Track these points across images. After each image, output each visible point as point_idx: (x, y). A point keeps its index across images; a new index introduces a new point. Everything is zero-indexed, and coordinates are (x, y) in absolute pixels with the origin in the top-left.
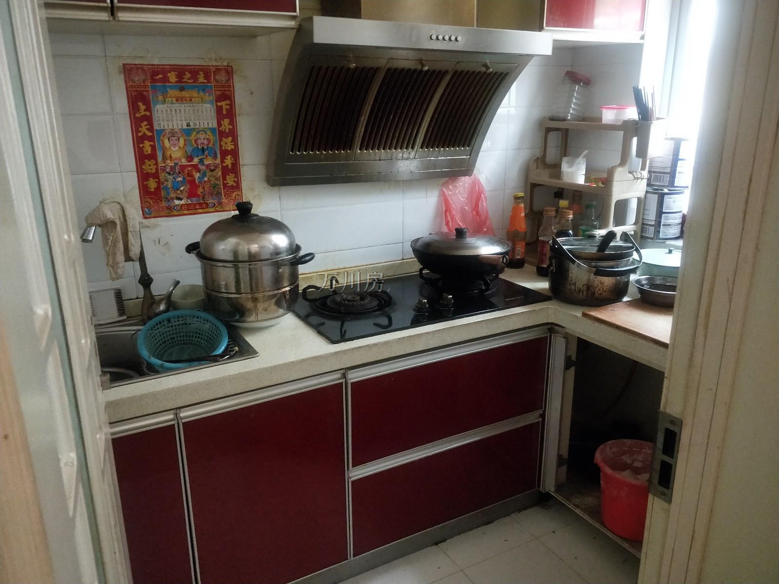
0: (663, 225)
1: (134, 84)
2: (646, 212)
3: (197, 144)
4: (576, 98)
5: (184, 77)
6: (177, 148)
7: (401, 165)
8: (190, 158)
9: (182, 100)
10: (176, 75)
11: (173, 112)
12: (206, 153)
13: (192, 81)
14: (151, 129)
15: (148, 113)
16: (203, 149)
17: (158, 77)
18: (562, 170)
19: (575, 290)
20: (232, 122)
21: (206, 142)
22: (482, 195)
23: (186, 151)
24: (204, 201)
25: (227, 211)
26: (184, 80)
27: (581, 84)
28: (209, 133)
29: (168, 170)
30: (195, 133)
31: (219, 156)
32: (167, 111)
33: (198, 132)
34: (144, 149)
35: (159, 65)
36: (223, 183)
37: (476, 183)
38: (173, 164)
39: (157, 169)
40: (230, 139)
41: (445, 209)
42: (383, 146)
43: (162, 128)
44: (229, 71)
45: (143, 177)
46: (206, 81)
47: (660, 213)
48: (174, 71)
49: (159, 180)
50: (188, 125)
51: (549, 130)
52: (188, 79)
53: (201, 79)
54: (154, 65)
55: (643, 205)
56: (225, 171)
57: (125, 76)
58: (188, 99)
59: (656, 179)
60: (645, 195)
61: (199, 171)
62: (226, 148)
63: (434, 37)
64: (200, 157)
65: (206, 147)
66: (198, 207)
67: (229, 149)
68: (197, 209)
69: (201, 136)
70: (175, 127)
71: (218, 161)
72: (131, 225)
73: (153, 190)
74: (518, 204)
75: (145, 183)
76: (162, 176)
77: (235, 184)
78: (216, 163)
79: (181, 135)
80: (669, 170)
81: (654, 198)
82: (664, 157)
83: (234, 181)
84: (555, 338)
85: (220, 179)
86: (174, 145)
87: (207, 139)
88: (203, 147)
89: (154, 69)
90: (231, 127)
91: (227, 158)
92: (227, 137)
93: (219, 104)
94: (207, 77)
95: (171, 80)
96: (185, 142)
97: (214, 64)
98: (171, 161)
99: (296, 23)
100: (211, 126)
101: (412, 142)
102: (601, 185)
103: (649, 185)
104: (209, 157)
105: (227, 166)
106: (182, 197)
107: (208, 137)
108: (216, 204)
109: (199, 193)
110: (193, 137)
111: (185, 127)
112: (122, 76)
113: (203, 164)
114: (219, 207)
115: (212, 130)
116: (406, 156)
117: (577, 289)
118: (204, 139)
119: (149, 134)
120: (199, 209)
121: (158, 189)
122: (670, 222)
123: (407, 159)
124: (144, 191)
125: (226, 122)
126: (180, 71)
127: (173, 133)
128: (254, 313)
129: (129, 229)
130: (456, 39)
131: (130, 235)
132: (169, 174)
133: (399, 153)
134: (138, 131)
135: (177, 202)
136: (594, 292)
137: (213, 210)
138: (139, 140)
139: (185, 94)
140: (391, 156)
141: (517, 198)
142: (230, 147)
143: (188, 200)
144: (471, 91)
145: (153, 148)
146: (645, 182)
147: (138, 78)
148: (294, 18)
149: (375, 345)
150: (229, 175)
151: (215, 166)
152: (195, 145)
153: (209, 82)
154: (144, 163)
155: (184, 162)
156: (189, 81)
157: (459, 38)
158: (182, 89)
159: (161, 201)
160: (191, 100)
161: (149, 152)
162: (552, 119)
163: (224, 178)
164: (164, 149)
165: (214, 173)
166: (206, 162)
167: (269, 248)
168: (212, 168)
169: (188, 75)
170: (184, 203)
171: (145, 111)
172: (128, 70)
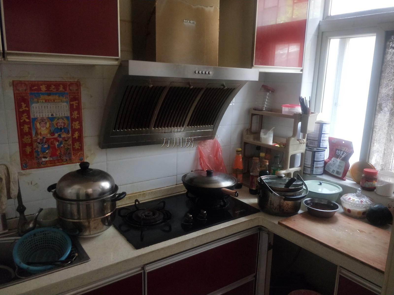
0: (315, 168)
1: (19, 92)
2: (306, 160)
3: (58, 126)
4: (268, 99)
5: (51, 88)
6: (45, 128)
7: (177, 135)
8: (52, 134)
9: (49, 101)
10: (46, 87)
11: (43, 108)
12: (63, 131)
13: (56, 90)
14: (29, 117)
15: (27, 109)
16: (61, 129)
17: (34, 88)
18: (261, 136)
19: (273, 208)
20: (79, 113)
21: (63, 124)
22: (219, 149)
23: (50, 130)
24: (61, 158)
25: (75, 163)
26: (50, 90)
27: (270, 92)
28: (65, 119)
29: (39, 141)
30: (56, 120)
31: (70, 132)
32: (39, 107)
33: (58, 119)
34: (24, 129)
35: (35, 81)
36: (73, 147)
37: (216, 143)
38: (42, 138)
39: (32, 141)
40: (78, 122)
41: (199, 157)
42: (167, 125)
43: (36, 117)
44: (78, 84)
45: (23, 146)
46: (64, 90)
47: (313, 161)
48: (45, 85)
49: (33, 147)
50: (52, 115)
51: (253, 115)
52: (53, 89)
53: (61, 89)
54: (32, 81)
55: (304, 157)
56: (74, 140)
57: (13, 87)
58: (53, 100)
59: (311, 143)
60: (305, 151)
61: (58, 141)
62: (75, 127)
63: (197, 72)
64: (59, 133)
65: (63, 127)
66: (56, 162)
67: (77, 128)
68: (56, 163)
69: (60, 121)
70: (44, 116)
71: (70, 135)
72: (12, 177)
73: (28, 153)
74: (238, 154)
75: (24, 149)
76: (35, 144)
77: (79, 148)
78: (68, 136)
79: (48, 121)
80: (317, 139)
81: (310, 154)
82: (315, 132)
83: (79, 146)
84: (263, 234)
85: (70, 145)
86: (43, 127)
87: (64, 123)
88: (61, 128)
89: (32, 84)
90: (78, 116)
91: (75, 133)
92: (75, 122)
93: (71, 103)
94: (65, 88)
95: (42, 90)
96: (50, 125)
97: (69, 80)
98: (41, 136)
99: (118, 63)
100: (66, 115)
101: (182, 124)
102: (282, 146)
103: (307, 146)
104: (64, 133)
105: (75, 137)
106: (47, 156)
107: (64, 121)
108: (68, 160)
109: (57, 154)
110: (55, 122)
111: (50, 116)
112: (12, 88)
113: (61, 137)
114: (70, 161)
115: (67, 118)
116: (179, 130)
117: (274, 207)
118: (62, 123)
119: (27, 120)
120: (58, 163)
121: (32, 152)
122: (319, 166)
123: (180, 132)
124: (23, 154)
125: (75, 113)
126: (49, 85)
127: (42, 120)
128: (88, 230)
129: (11, 180)
130: (209, 73)
131: (11, 183)
132: (39, 143)
133: (175, 129)
134: (20, 119)
135: (43, 160)
136: (284, 209)
137: (66, 163)
138: (20, 125)
139: (51, 97)
140: (171, 130)
141: (238, 151)
142: (78, 127)
143: (51, 158)
144: (215, 98)
145: (30, 128)
146: (305, 145)
147: (22, 89)
148: (117, 60)
149: (162, 249)
150: (76, 143)
151: (68, 138)
152: (56, 127)
153: (66, 90)
154: (23, 138)
155: (49, 136)
156: (53, 90)
157: (210, 73)
158: (49, 95)
159: (34, 159)
160: (54, 101)
161: (27, 131)
162: (255, 109)
163: (73, 145)
164: (37, 129)
165: (67, 142)
166: (63, 136)
167: (99, 191)
168: (66, 139)
169: (53, 87)
170: (48, 160)
171: (25, 107)
172: (15, 85)
